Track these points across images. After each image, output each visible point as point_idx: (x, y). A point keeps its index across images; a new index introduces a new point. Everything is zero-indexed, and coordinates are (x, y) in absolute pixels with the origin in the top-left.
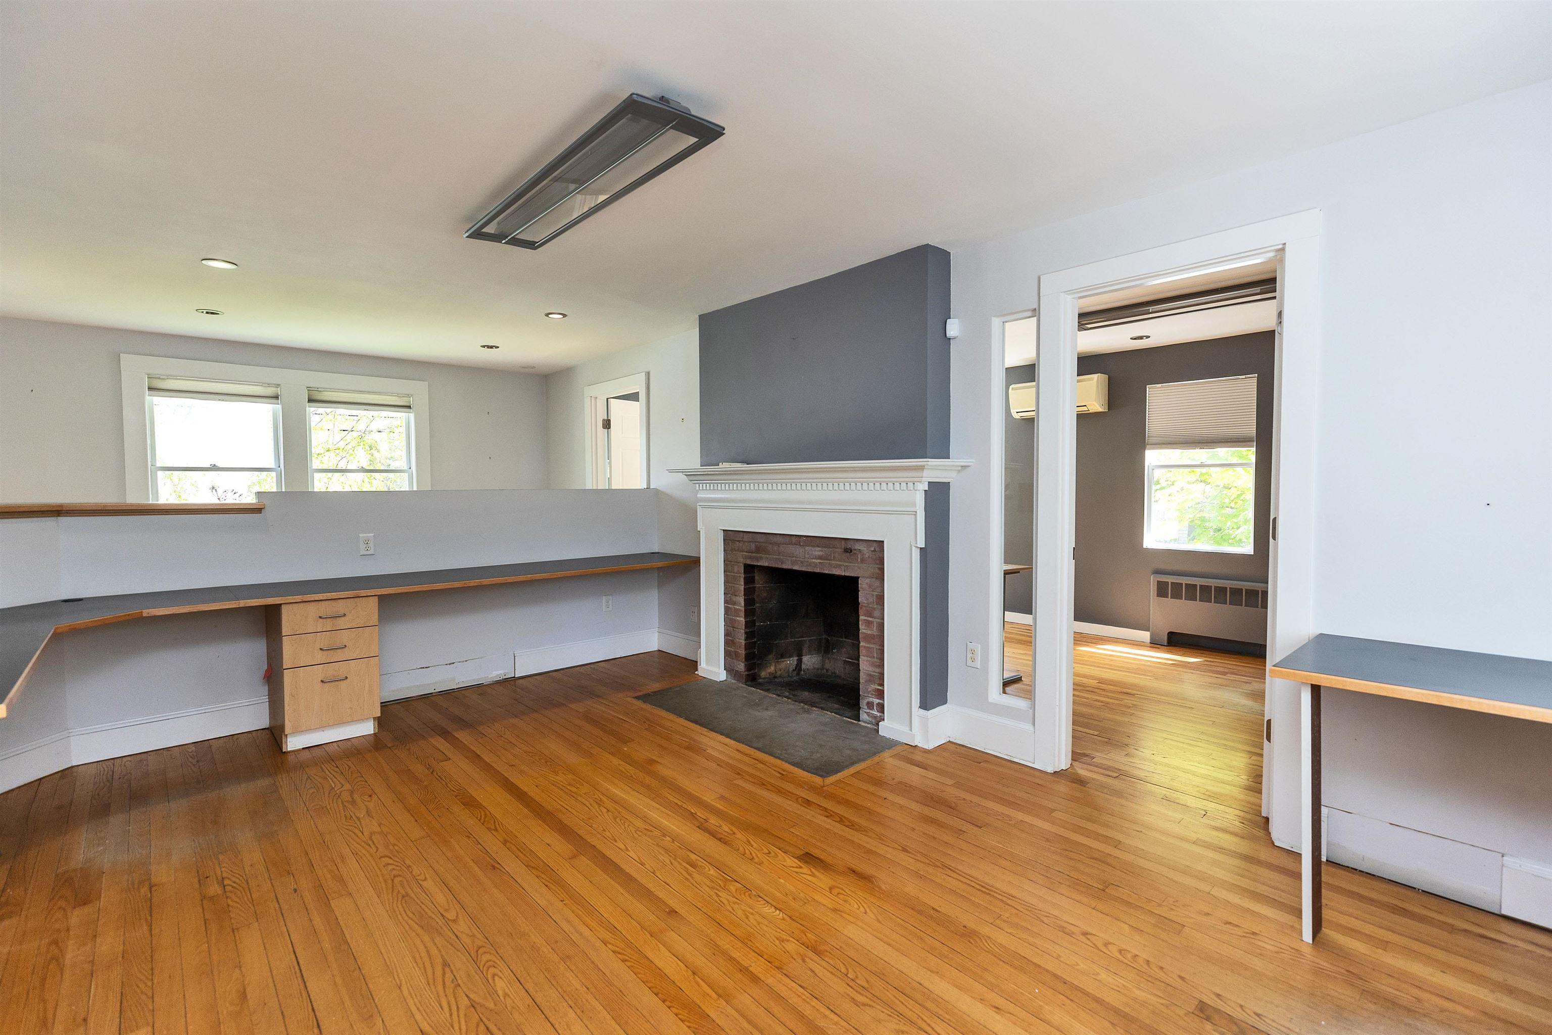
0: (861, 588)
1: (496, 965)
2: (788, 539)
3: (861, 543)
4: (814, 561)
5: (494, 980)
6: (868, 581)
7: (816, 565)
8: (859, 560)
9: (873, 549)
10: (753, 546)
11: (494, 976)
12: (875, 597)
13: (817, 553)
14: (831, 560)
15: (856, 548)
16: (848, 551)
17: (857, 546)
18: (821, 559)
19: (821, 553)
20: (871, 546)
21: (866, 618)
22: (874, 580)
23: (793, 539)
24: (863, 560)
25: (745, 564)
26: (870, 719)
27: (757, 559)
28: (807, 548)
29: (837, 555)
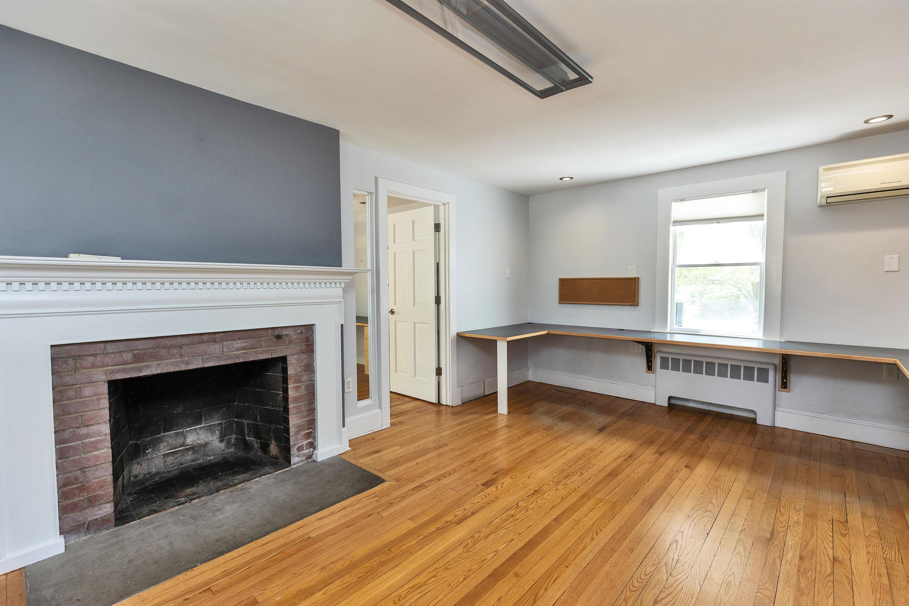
0: (289, 363)
1: (639, 577)
2: (196, 338)
3: (288, 329)
4: (235, 353)
5: (649, 574)
6: (295, 357)
7: (238, 356)
8: (287, 343)
9: (299, 332)
10: (129, 356)
11: (646, 575)
12: (302, 367)
13: (239, 345)
14: (258, 348)
15: (284, 333)
16: (279, 337)
17: (285, 332)
18: (245, 350)
19: (245, 344)
20: (298, 330)
21: (295, 385)
22: (300, 355)
23: (205, 338)
24: (290, 342)
25: (109, 381)
26: (301, 459)
27: (139, 370)
28: (225, 343)
29: (263, 343)
